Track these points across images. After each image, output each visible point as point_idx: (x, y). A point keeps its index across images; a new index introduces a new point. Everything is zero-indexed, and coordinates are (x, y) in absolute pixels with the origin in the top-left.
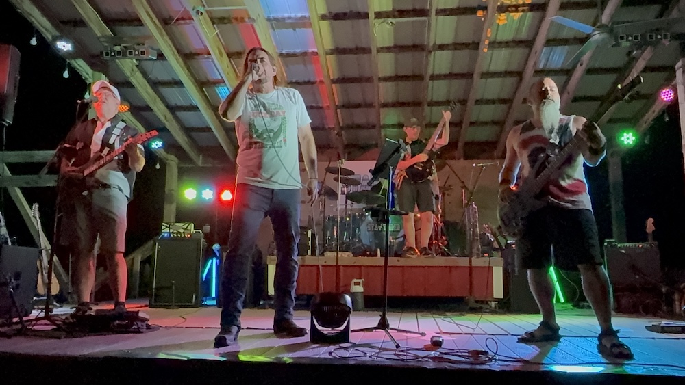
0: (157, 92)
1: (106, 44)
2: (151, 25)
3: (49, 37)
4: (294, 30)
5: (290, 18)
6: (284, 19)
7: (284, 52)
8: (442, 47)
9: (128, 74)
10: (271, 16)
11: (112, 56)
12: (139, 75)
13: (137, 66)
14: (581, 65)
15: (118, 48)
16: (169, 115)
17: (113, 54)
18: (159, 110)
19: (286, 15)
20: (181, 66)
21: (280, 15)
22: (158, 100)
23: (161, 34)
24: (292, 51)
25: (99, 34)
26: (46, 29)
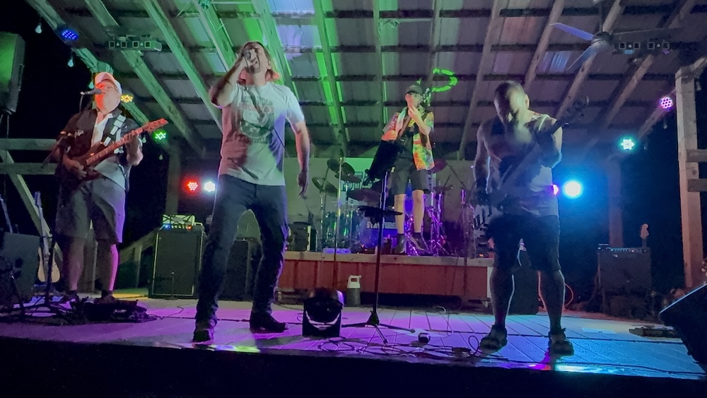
0: (162, 84)
1: (112, 35)
2: (157, 17)
3: (54, 25)
4: (300, 26)
5: (295, 14)
6: (289, 15)
7: (289, 48)
8: (446, 48)
9: (133, 65)
10: (277, 12)
11: (117, 46)
12: (144, 66)
13: (141, 57)
14: (583, 70)
15: (123, 39)
16: (173, 107)
18: (164, 102)
19: (291, 11)
20: (186, 58)
21: (286, 11)
22: (163, 92)
23: (166, 26)
25: (104, 25)
26: (52, 18)
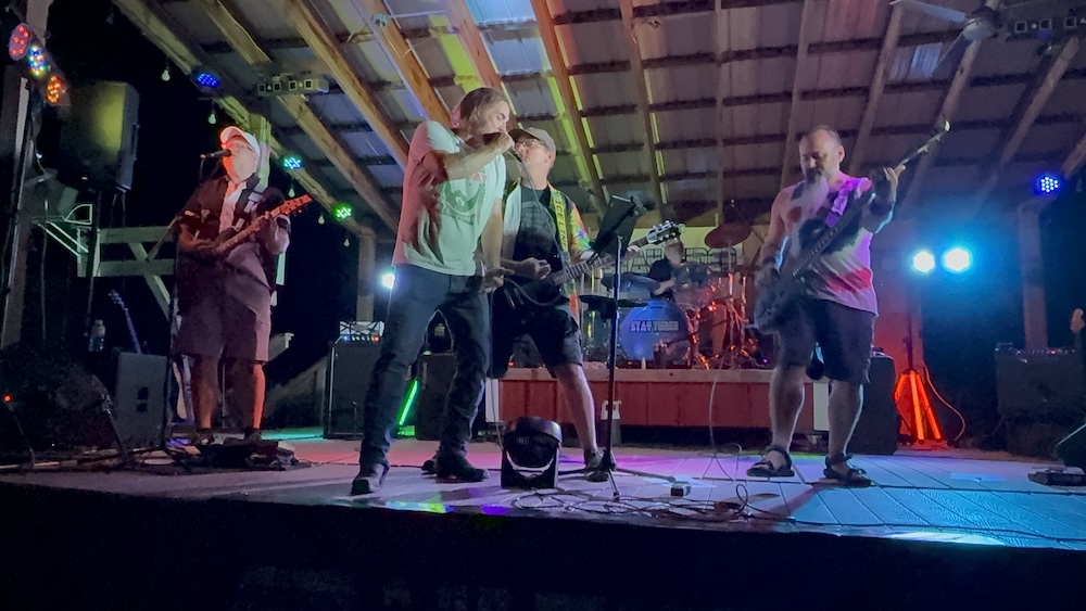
0: (336, 138)
1: (261, 75)
2: (317, 46)
4: (520, 41)
5: (511, 23)
6: (502, 25)
7: (507, 73)
8: (740, 55)
9: (296, 115)
10: (485, 22)
11: (268, 91)
12: (310, 114)
13: (307, 103)
15: (276, 79)
16: (357, 172)
17: (269, 88)
18: (342, 164)
19: (505, 20)
20: (365, 101)
21: (497, 20)
22: (340, 151)
23: (334, 57)
24: (519, 71)
25: (250, 61)
26: (181, 57)
